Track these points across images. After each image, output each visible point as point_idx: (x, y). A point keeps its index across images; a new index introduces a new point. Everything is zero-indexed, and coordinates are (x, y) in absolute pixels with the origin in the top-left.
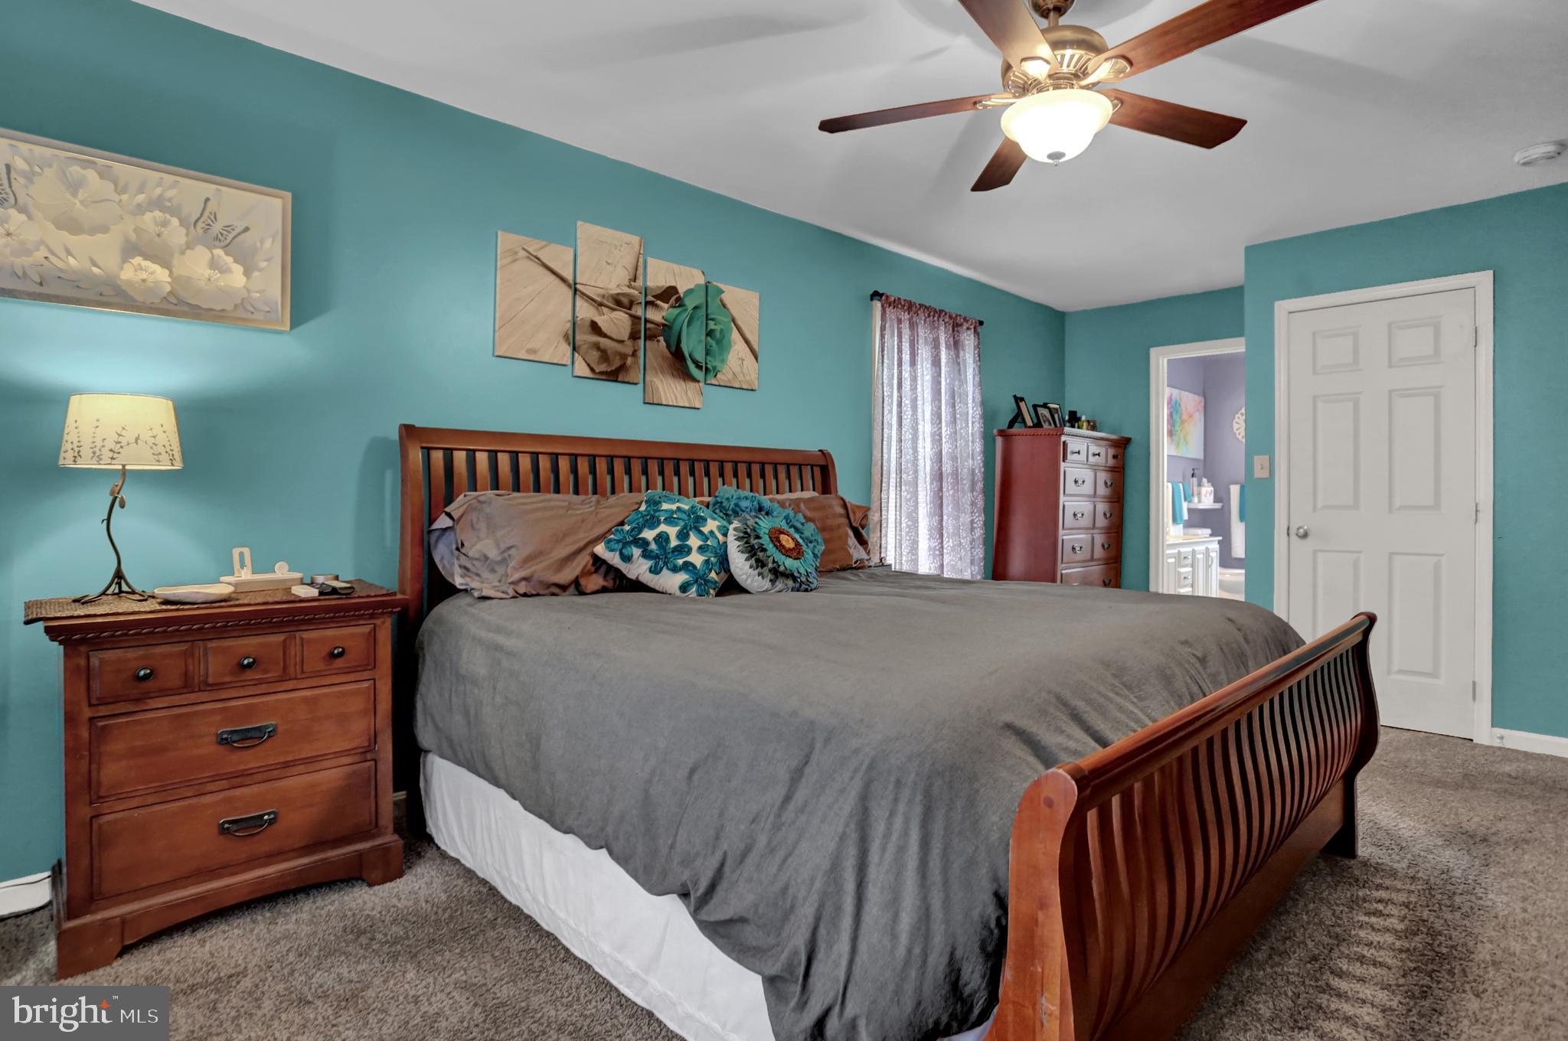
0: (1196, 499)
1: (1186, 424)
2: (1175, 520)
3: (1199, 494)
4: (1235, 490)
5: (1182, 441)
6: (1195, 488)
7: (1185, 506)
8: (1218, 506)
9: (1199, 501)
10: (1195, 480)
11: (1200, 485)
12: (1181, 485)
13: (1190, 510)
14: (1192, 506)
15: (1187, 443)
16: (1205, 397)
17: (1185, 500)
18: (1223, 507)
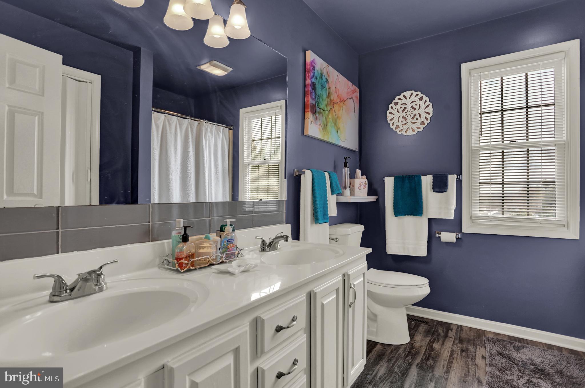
0: (347, 192)
1: (336, 107)
2: (316, 219)
3: (352, 186)
4: (389, 182)
5: (330, 125)
6: (348, 181)
7: (332, 201)
8: (372, 199)
9: (352, 194)
10: (346, 171)
11: (353, 176)
12: (327, 174)
13: (339, 205)
14: (343, 200)
15: (338, 129)
16: (360, 88)
17: (332, 192)
18: (377, 199)
